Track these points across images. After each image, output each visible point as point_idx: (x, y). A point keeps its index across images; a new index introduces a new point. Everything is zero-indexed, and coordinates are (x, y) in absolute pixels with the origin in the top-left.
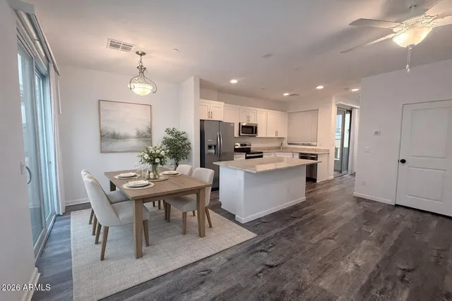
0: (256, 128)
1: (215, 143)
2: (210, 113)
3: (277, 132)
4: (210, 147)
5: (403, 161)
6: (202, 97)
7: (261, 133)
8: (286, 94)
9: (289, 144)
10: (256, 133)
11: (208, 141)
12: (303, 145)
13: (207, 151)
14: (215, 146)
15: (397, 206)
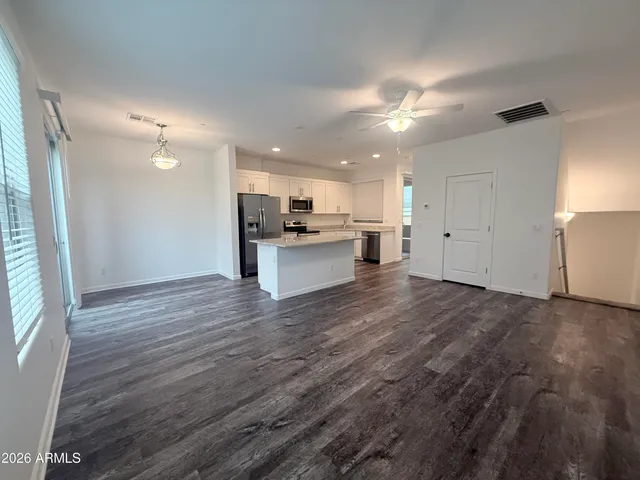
0: (311, 203)
1: (257, 221)
2: (251, 186)
3: (338, 208)
4: (251, 225)
5: (448, 235)
6: (239, 167)
7: (317, 209)
8: (345, 162)
9: (355, 221)
10: (311, 208)
11: (249, 218)
12: (370, 221)
13: (247, 230)
14: (257, 224)
15: (444, 281)
